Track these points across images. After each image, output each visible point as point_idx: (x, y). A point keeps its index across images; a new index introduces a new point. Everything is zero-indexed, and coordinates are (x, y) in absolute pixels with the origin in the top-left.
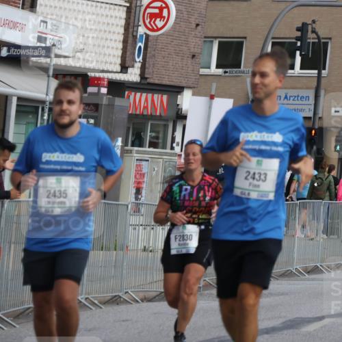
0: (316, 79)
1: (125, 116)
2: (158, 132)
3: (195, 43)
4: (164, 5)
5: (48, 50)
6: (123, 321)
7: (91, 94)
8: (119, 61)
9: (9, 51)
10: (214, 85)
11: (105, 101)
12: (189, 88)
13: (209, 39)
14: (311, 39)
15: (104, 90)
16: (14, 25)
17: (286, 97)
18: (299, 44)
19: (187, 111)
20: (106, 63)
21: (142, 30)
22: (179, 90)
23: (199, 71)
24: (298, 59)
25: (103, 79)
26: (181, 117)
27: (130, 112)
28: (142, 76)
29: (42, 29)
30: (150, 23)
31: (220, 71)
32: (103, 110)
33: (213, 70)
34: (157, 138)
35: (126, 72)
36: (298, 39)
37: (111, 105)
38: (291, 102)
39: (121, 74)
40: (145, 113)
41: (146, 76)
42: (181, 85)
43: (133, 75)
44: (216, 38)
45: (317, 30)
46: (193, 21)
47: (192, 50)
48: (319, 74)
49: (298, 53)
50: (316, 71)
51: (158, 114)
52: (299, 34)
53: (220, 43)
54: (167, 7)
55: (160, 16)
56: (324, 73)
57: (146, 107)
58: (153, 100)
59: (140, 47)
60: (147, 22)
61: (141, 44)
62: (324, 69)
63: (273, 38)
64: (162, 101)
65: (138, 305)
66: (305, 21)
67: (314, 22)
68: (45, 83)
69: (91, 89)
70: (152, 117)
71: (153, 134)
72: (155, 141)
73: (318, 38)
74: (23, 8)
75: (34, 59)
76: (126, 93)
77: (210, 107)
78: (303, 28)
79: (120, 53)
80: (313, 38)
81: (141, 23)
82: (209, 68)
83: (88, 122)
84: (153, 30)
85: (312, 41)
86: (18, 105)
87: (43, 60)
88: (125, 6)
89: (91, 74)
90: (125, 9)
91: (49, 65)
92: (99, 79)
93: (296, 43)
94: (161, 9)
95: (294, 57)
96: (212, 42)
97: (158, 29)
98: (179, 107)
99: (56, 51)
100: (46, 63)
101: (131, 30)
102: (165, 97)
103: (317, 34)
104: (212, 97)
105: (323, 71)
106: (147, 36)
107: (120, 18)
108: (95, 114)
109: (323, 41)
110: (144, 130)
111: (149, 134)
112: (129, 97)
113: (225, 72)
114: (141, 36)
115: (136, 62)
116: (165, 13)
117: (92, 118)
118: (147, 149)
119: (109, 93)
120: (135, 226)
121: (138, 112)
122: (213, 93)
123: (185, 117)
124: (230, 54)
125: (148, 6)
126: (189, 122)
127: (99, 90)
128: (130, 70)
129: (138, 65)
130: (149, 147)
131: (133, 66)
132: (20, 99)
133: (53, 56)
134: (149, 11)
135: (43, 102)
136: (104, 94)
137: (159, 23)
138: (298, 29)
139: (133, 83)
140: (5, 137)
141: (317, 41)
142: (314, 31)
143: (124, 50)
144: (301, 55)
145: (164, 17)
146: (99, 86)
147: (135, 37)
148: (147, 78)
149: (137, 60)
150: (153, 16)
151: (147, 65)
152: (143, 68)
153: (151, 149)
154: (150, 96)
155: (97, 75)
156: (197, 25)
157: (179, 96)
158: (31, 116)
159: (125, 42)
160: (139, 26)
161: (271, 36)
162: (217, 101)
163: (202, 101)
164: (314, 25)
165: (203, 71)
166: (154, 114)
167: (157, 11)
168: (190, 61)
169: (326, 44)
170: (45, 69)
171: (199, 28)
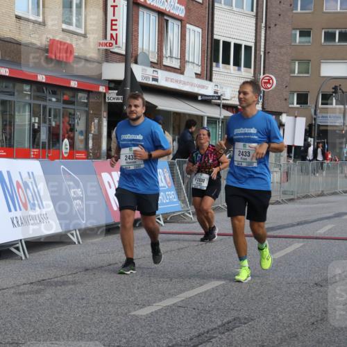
0: (343, 109)
3: (286, 94)
4: (270, 78)
5: (219, 98)
9: (202, 98)
10: (296, 112)
12: (285, 113)
13: (292, 93)
16: (203, 87)
17: (330, 117)
19: (285, 123)
22: (280, 114)
23: (289, 106)
24: (334, 101)
26: (282, 125)
28: (263, 107)
29: (216, 88)
30: (264, 86)
31: (298, 106)
33: (295, 105)
36: (333, 92)
38: (332, 119)
41: (265, 108)
43: (259, 107)
44: (295, 92)
45: (342, 89)
46: (285, 84)
47: (285, 97)
48: (345, 107)
49: (334, 98)
50: (343, 106)
52: (333, 90)
53: (298, 95)
54: (272, 79)
55: (269, 82)
59: (261, 96)
63: (322, 92)
66: (336, 85)
67: (340, 85)
68: (219, 111)
73: (343, 92)
74: (206, 79)
75: (213, 101)
77: (295, 121)
78: (335, 88)
82: (293, 104)
84: (266, 88)
86: (207, 120)
87: (219, 101)
93: (333, 94)
94: (269, 80)
95: (332, 100)
96: (294, 94)
97: (269, 88)
98: (281, 121)
99: (222, 97)
104: (296, 117)
106: (264, 91)
113: (301, 106)
116: (271, 82)
122: (296, 114)
123: (284, 125)
124: (303, 99)
125: (263, 79)
126: (286, 127)
129: (260, 103)
132: (208, 117)
133: (222, 99)
134: (263, 81)
135: (219, 119)
137: (269, 86)
138: (333, 88)
142: (340, 89)
145: (271, 84)
149: (260, 101)
150: (265, 83)
151: (265, 103)
152: (263, 104)
156: (286, 87)
157: (280, 116)
158: (214, 125)
162: (298, 118)
163: (291, 118)
164: (340, 87)
165: (291, 106)
167: (267, 81)
168: (284, 101)
170: (218, 105)
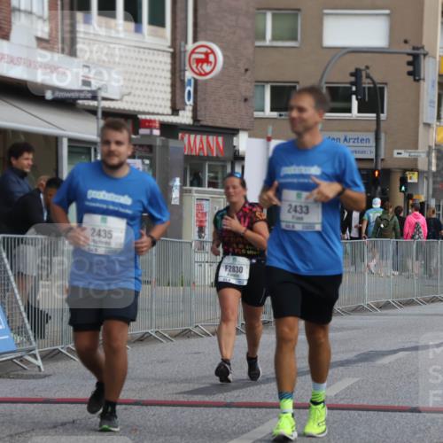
0: (375, 122)
1: (182, 157)
2: (217, 173)
3: (245, 87)
4: (209, 51)
6: (195, 353)
7: (143, 136)
8: (169, 104)
9: (53, 93)
10: (270, 128)
11: (158, 142)
12: (244, 130)
13: (260, 84)
14: (366, 83)
15: (157, 132)
17: (345, 139)
18: (354, 89)
19: (244, 153)
20: (156, 106)
21: (189, 75)
22: (234, 132)
23: (253, 114)
24: (355, 104)
25: (154, 121)
26: (238, 158)
27: (186, 153)
28: (195, 117)
30: (197, 67)
31: (275, 114)
32: (158, 151)
33: (268, 113)
34: (216, 178)
35: (177, 115)
36: (352, 84)
37: (165, 147)
38: (351, 144)
39: (172, 117)
40: (201, 154)
41: (199, 118)
42: (235, 127)
43: (185, 117)
44: (267, 82)
45: (371, 75)
46: (242, 66)
47: (244, 94)
48: (378, 117)
49: (354, 97)
50: (374, 115)
51: (215, 155)
52: (353, 79)
53: (273, 89)
54: (213, 52)
55: (206, 61)
56: (383, 116)
57: (202, 149)
58: (208, 142)
59: (189, 92)
60: (194, 66)
61: (190, 88)
62: (383, 112)
63: (327, 83)
64: (217, 143)
65: (209, 338)
66: (358, 66)
67: (367, 67)
69: (143, 131)
70: (209, 158)
71: (212, 175)
72: (214, 181)
73: (374, 83)
75: (80, 102)
76: (180, 135)
77: (268, 149)
78: (357, 74)
79: (169, 96)
80: (369, 83)
81: (187, 67)
82: (262, 110)
83: (143, 163)
84: (200, 74)
85: (367, 86)
86: (69, 147)
88: (168, 52)
89: (142, 117)
90: (169, 54)
91: (97, 107)
92: (150, 121)
93: (351, 88)
94: (207, 55)
95: (350, 101)
96: (264, 86)
97: (206, 74)
98: (236, 148)
100: (94, 106)
101: (178, 75)
102: (220, 139)
103: (371, 79)
104: (268, 139)
105: (382, 115)
106: (196, 81)
107: (165, 63)
108: (150, 155)
109: (378, 86)
110: (202, 170)
111: (207, 174)
112: (182, 138)
113: (280, 115)
114: (190, 81)
115: (186, 105)
116: (211, 58)
117: (147, 158)
118: (206, 189)
119: (162, 134)
120: (200, 263)
121: (194, 153)
122: (270, 135)
123: (242, 159)
124: (283, 97)
125: (193, 52)
126: (247, 163)
127: (151, 132)
128: (181, 113)
129: (189, 108)
130: (209, 186)
131: (184, 109)
132: (70, 140)
133: (100, 98)
134: (194, 56)
136: (156, 136)
137: (207, 68)
138: (352, 75)
139: (185, 125)
140: (60, 176)
141: (372, 85)
142: (368, 76)
143: (173, 93)
144: (357, 99)
145: (211, 63)
146: (151, 127)
147: (183, 81)
148: (199, 121)
149: (188, 103)
150: (198, 61)
151: (198, 108)
152: (195, 110)
153: (211, 189)
154: (204, 137)
155: (148, 117)
156: (246, 70)
157: (235, 139)
158: (83, 157)
159: (173, 86)
160: (185, 70)
161: (324, 81)
162: (273, 143)
163: (259, 142)
164: (368, 71)
165: (257, 114)
166: (210, 155)
167: (202, 56)
168: (242, 104)
169: (382, 90)
170: (93, 112)
171: (249, 73)
